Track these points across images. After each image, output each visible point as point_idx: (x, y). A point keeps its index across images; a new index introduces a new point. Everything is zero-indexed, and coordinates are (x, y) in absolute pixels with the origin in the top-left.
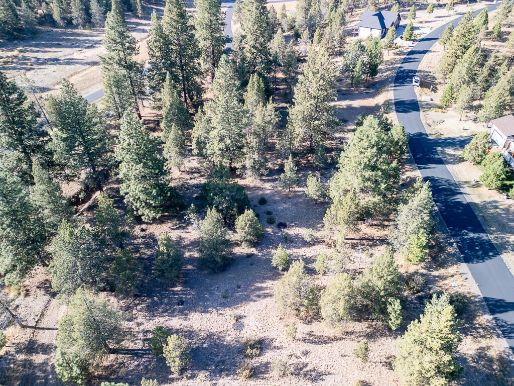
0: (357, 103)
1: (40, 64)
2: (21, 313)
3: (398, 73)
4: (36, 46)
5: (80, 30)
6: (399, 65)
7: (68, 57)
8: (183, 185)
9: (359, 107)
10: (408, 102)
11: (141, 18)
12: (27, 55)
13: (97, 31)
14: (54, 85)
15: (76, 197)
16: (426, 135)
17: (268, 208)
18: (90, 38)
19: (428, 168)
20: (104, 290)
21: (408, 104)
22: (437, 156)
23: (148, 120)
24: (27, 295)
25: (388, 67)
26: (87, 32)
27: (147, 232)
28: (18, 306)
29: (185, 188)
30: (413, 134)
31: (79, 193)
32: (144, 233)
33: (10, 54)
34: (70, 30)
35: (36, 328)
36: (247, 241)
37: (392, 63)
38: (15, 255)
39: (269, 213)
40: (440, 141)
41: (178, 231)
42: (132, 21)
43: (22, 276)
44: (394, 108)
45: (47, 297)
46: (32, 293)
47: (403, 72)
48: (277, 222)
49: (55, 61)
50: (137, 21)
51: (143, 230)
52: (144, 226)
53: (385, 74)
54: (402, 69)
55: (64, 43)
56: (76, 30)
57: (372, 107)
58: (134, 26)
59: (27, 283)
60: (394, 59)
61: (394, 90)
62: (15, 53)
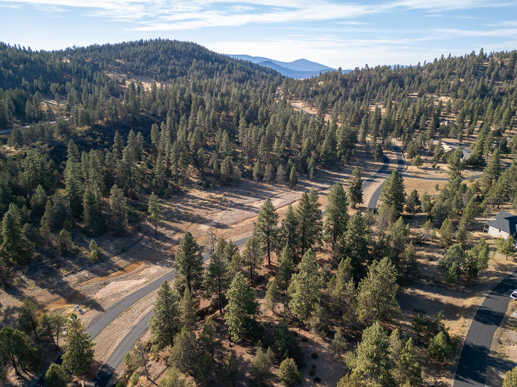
0: (445, 299)
1: (232, 207)
2: (150, 370)
3: (503, 281)
4: (235, 192)
5: (266, 185)
6: (510, 273)
7: (249, 204)
8: (270, 323)
9: (445, 303)
10: (495, 314)
11: (312, 181)
12: (227, 198)
13: (277, 186)
14: (232, 224)
15: (207, 309)
16: (488, 351)
17: (316, 362)
18: (270, 192)
19: (466, 381)
20: (192, 375)
21: (493, 316)
22: (483, 374)
23: (274, 266)
24: (157, 361)
25: (500, 271)
26: (270, 186)
27: (233, 349)
28: (150, 366)
29: (270, 326)
30: (474, 345)
31: (209, 307)
32: (230, 348)
33: (218, 196)
34: (260, 184)
35: (153, 382)
36: (285, 380)
37: (506, 270)
38: (160, 335)
39: (314, 367)
40: (499, 362)
41: (250, 355)
42: (305, 182)
43: (159, 349)
44: (474, 315)
45: (165, 367)
46: (160, 361)
47: (510, 281)
48: (315, 376)
49: (240, 206)
50: (309, 182)
51: (230, 346)
52: (232, 344)
53: (491, 278)
54: (513, 278)
55: (252, 193)
56: (264, 184)
57: (458, 307)
58: (303, 186)
59: (160, 354)
60: (511, 265)
61: (488, 297)
62: (221, 196)
